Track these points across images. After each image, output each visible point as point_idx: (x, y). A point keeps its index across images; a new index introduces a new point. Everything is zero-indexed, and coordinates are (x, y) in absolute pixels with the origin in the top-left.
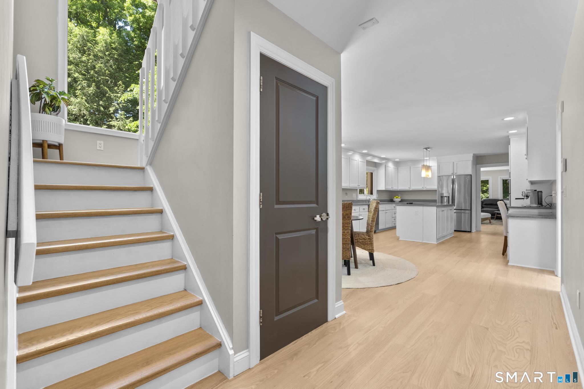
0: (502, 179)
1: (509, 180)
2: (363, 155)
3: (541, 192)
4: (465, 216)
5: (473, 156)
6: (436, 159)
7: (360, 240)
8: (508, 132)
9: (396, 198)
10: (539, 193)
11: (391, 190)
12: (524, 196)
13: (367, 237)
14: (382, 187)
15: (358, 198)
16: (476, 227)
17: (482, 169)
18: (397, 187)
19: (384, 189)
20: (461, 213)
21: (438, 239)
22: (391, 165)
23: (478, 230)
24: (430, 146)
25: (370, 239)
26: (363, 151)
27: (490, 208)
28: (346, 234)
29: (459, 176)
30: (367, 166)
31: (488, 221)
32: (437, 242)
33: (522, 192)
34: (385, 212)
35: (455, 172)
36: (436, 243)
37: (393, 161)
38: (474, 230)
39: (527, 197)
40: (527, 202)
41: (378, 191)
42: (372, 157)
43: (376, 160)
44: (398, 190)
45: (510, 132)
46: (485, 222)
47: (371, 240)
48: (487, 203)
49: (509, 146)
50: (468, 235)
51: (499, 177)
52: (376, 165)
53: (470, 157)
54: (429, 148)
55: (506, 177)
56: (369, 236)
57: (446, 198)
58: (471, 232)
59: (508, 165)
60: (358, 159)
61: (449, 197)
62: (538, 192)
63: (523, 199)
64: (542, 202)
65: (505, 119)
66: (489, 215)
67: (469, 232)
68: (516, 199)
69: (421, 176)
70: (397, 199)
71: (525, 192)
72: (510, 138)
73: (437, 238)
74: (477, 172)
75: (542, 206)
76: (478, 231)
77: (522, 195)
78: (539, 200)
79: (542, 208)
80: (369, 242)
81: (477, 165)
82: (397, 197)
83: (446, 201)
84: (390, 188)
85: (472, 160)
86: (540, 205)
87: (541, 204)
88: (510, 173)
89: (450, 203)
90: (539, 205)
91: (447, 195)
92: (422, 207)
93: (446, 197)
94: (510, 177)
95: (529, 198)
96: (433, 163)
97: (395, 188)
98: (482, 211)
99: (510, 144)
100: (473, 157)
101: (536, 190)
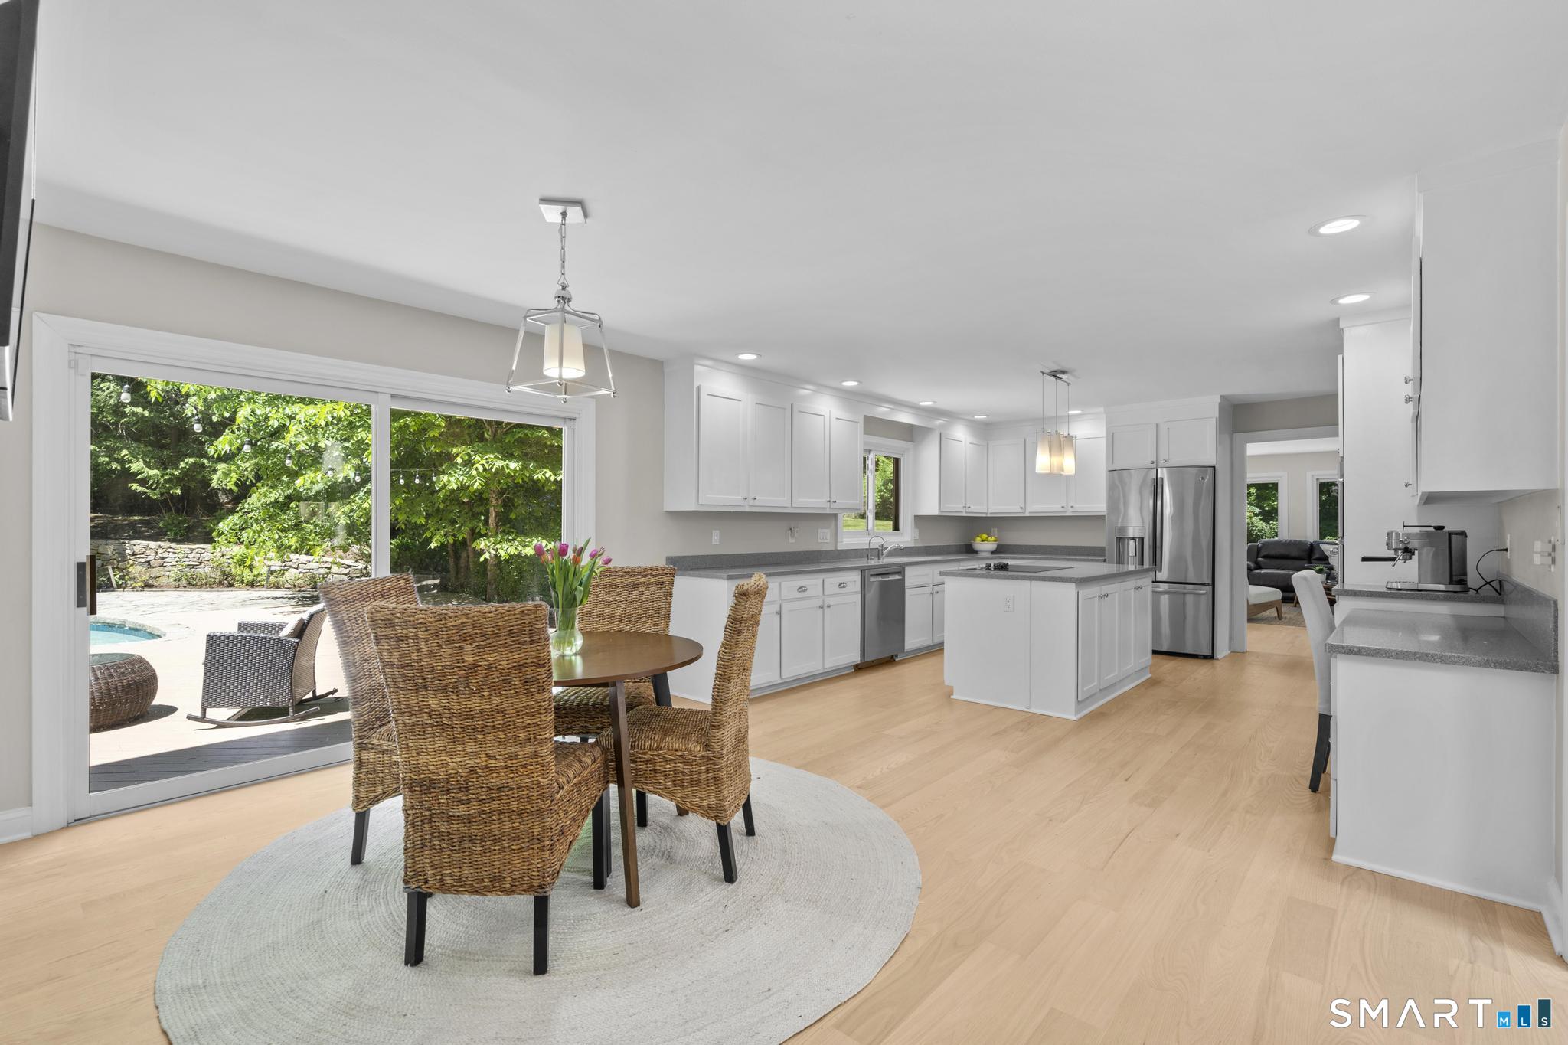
0: (1317, 479)
1: (1339, 488)
2: (850, 398)
3: (1463, 534)
4: (1195, 604)
5: (1220, 403)
6: (1104, 416)
7: (667, 761)
8: (1334, 301)
9: (982, 541)
10: (1454, 537)
11: (964, 515)
12: (1396, 550)
13: (699, 750)
14: (931, 508)
15: (839, 544)
16: (1231, 638)
17: (1253, 449)
18: (985, 507)
19: (936, 512)
20: (1184, 594)
21: (1080, 703)
22: (961, 436)
23: (1238, 650)
24: (1065, 367)
25: (709, 759)
26: (845, 384)
27: (1278, 569)
28: (525, 766)
29: (1177, 471)
30: (865, 433)
31: (1273, 613)
32: (1077, 712)
33: (1389, 535)
34: (929, 589)
35: (1163, 456)
36: (1075, 718)
37: (967, 420)
38: (1222, 651)
39: (1408, 552)
40: (1408, 572)
41: (919, 520)
42: (891, 406)
43: (905, 417)
44: (989, 515)
45: (1345, 301)
46: (1266, 614)
47: (715, 764)
48: (1273, 552)
49: (1340, 357)
50: (1199, 672)
51: (1309, 474)
52: (910, 433)
53: (1210, 407)
54: (1063, 372)
55: (1329, 474)
56: (707, 747)
57: (1132, 543)
58: (1212, 657)
59: (1336, 434)
60: (830, 412)
61: (1142, 540)
62: (1450, 534)
63: (1393, 559)
64: (1465, 574)
65: (1324, 230)
66: (1274, 594)
67: (1205, 657)
68: (1365, 559)
69: (1035, 469)
70: (985, 545)
71: (1398, 535)
72: (1341, 326)
73: (1080, 699)
74: (1236, 460)
75: (1466, 590)
76: (1238, 655)
77: (1387, 544)
78: (1454, 568)
79: (1466, 600)
80: (707, 771)
81: (1235, 434)
82: (984, 536)
83: (1132, 552)
84: (957, 508)
85: (1218, 416)
86: (1457, 588)
87: (1462, 582)
88: (1342, 458)
89: (1147, 565)
90: (1452, 588)
91: (1138, 535)
92: (1027, 583)
93: (1133, 539)
94: (1342, 476)
95: (1415, 557)
96: (1089, 430)
97: (977, 509)
98: (1254, 580)
99: (1342, 353)
100: (1222, 408)
101: (1442, 528)
